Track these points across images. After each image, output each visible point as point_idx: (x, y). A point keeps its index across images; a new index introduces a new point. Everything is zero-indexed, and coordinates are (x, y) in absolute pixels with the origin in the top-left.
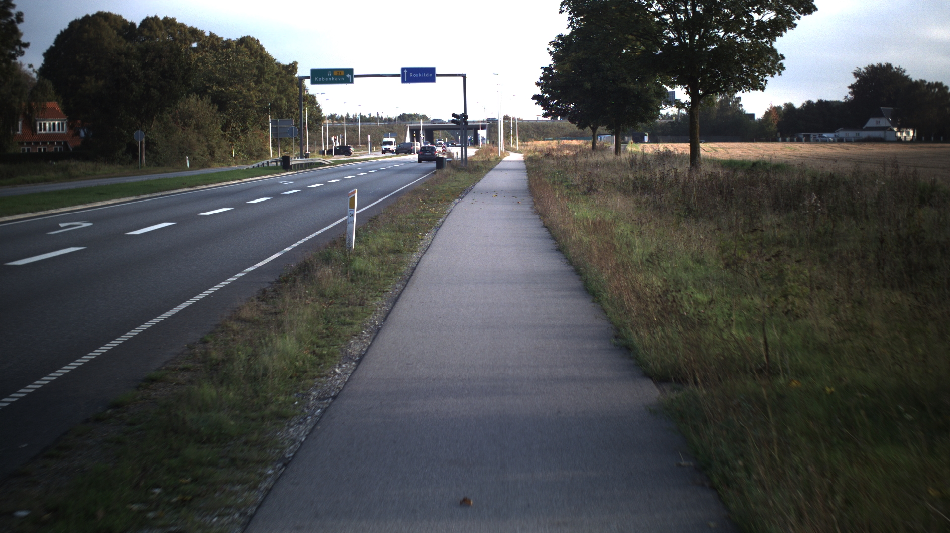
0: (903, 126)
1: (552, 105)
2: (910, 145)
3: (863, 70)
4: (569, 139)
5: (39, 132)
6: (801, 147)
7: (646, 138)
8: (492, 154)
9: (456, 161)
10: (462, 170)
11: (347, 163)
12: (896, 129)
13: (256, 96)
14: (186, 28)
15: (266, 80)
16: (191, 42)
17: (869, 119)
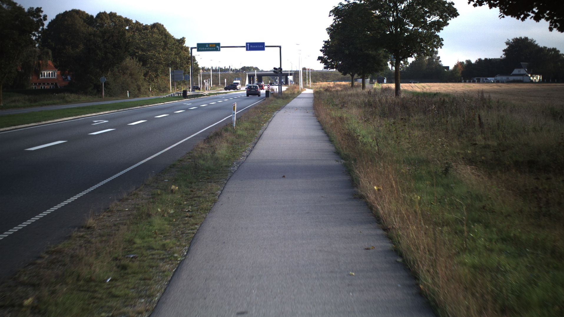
0: (534, 73)
1: (329, 62)
2: (539, 85)
3: (511, 40)
4: (340, 81)
5: (41, 78)
6: (475, 86)
7: (385, 81)
8: (296, 90)
9: (276, 93)
10: (279, 98)
11: (216, 94)
12: (529, 75)
13: (163, 57)
14: (122, 18)
15: (168, 48)
16: (125, 27)
17: (514, 69)
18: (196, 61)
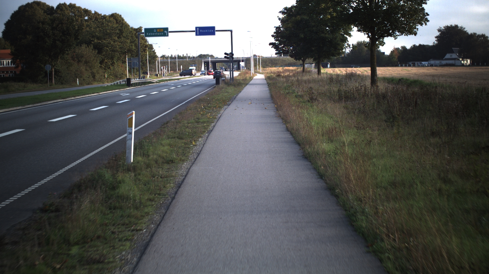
0: (465, 58)
1: (280, 48)
2: (469, 68)
3: (443, 28)
4: (288, 66)
6: (412, 69)
7: (329, 66)
8: (247, 75)
9: (228, 80)
10: (231, 85)
11: (167, 81)
12: (461, 59)
13: (118, 45)
14: (82, 9)
15: (124, 36)
16: (84, 17)
17: (446, 54)
18: (153, 49)
